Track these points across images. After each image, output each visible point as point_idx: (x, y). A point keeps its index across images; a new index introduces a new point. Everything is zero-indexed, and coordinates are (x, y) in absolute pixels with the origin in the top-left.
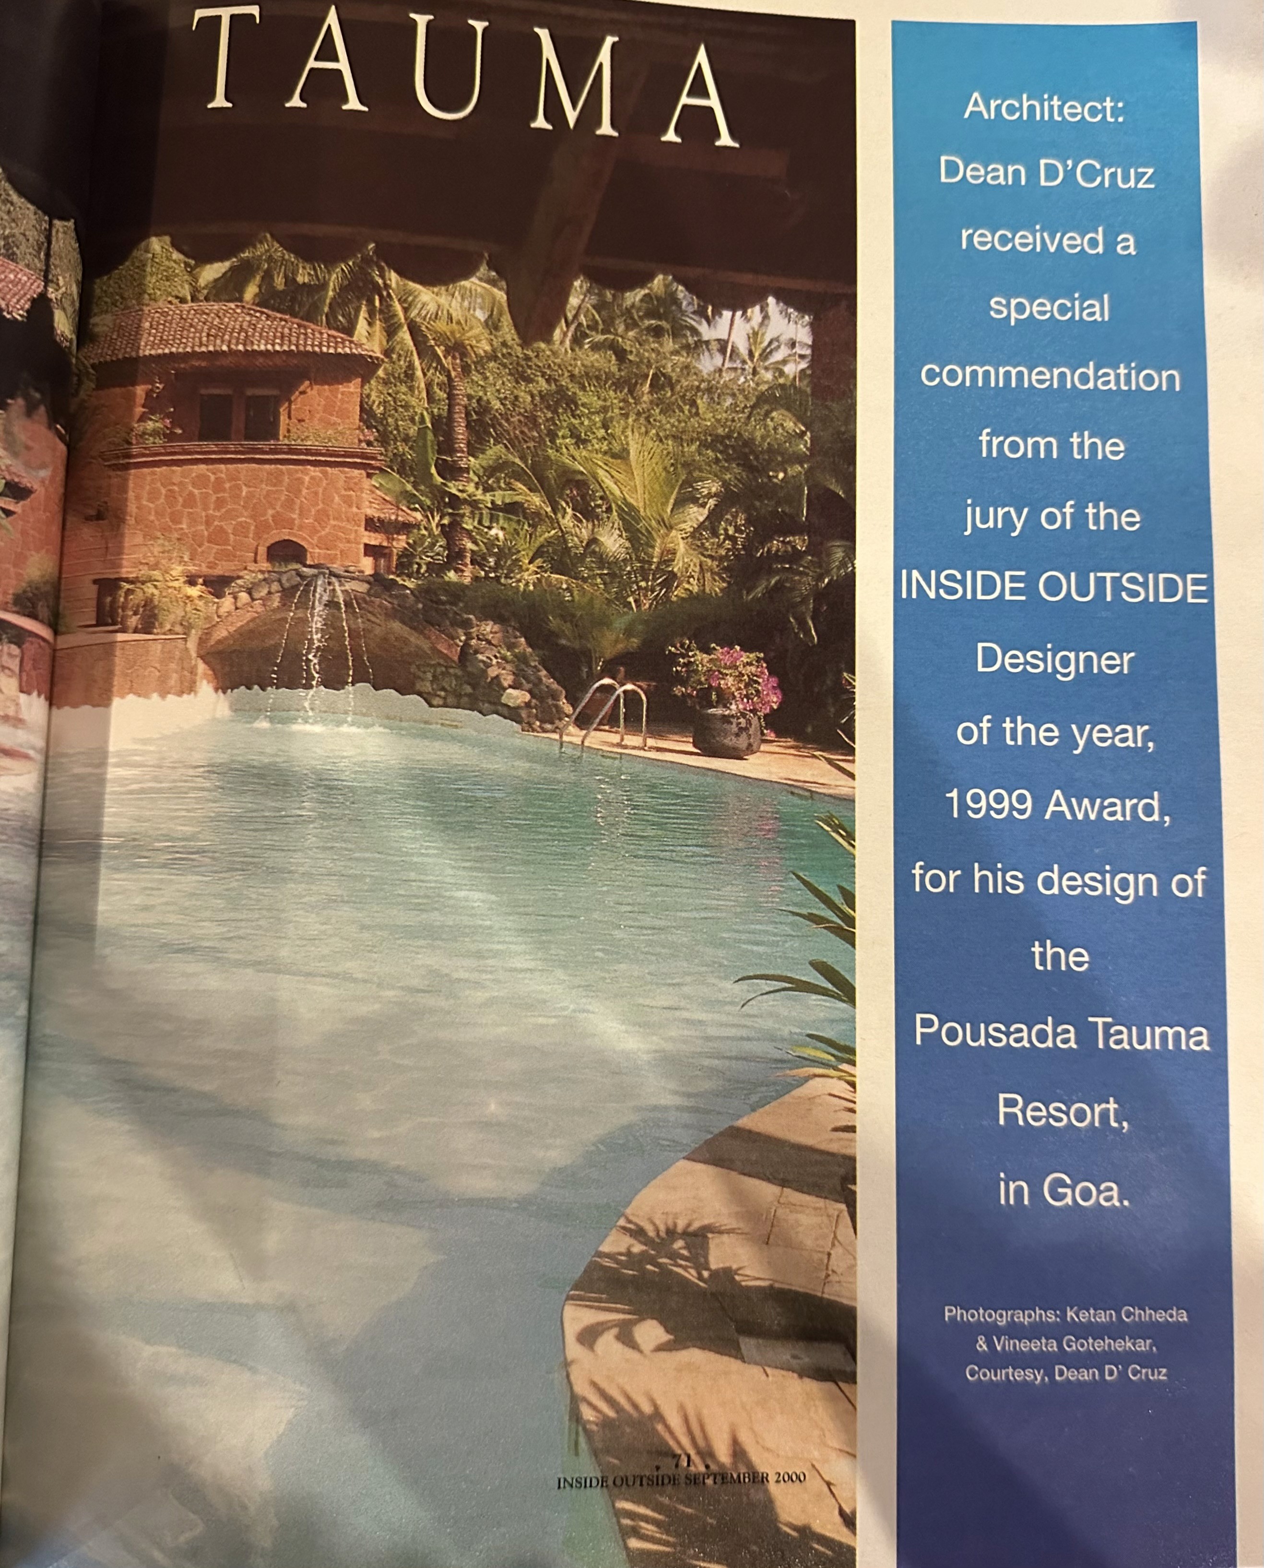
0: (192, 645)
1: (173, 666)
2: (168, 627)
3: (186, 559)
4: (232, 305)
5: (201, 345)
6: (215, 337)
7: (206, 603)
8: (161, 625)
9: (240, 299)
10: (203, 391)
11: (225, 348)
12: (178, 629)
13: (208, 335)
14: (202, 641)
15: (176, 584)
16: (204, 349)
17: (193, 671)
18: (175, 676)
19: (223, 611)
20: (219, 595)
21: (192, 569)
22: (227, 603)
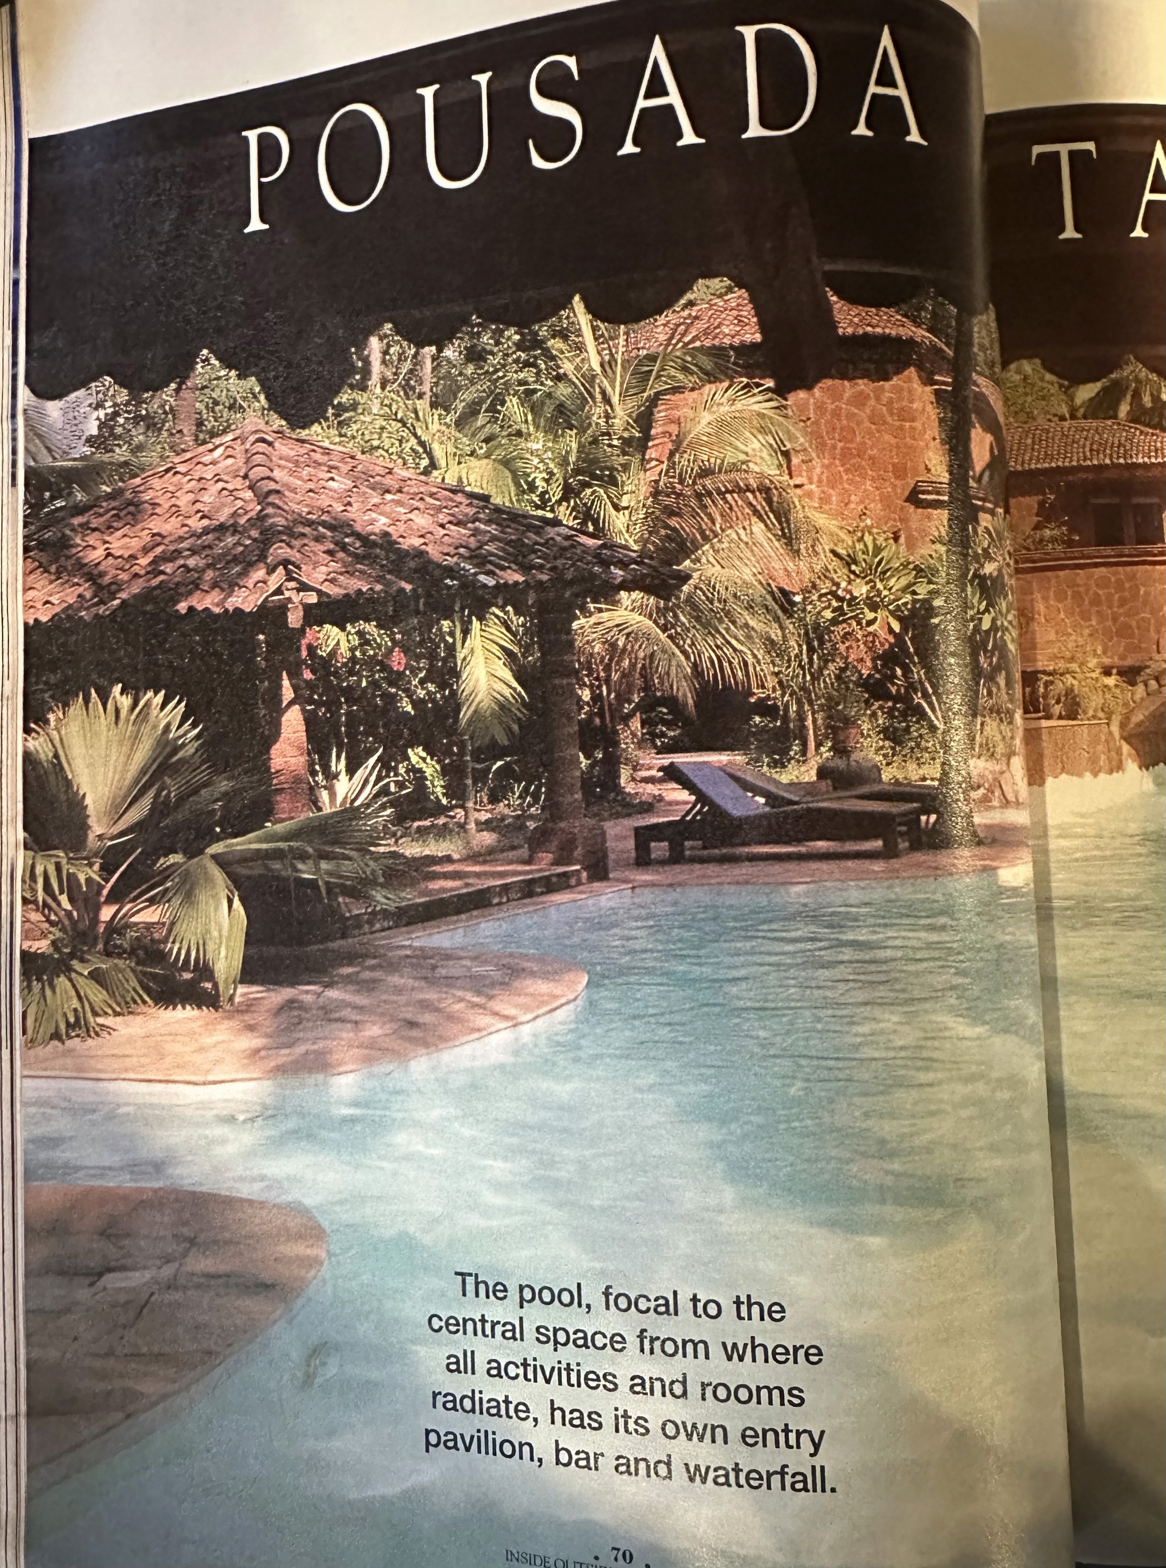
0: (1115, 729)
1: (1100, 748)
2: (1091, 713)
3: (1099, 652)
4: (1109, 422)
5: (1085, 459)
6: (1098, 451)
7: (1122, 692)
8: (1085, 712)
9: (1115, 417)
10: (1094, 501)
11: (1108, 461)
12: (1101, 714)
13: (1091, 450)
14: (1123, 726)
15: (1094, 675)
16: (1089, 463)
17: (1119, 752)
18: (1103, 757)
19: (1137, 697)
20: (1133, 683)
21: (1107, 661)
22: (1140, 690)
